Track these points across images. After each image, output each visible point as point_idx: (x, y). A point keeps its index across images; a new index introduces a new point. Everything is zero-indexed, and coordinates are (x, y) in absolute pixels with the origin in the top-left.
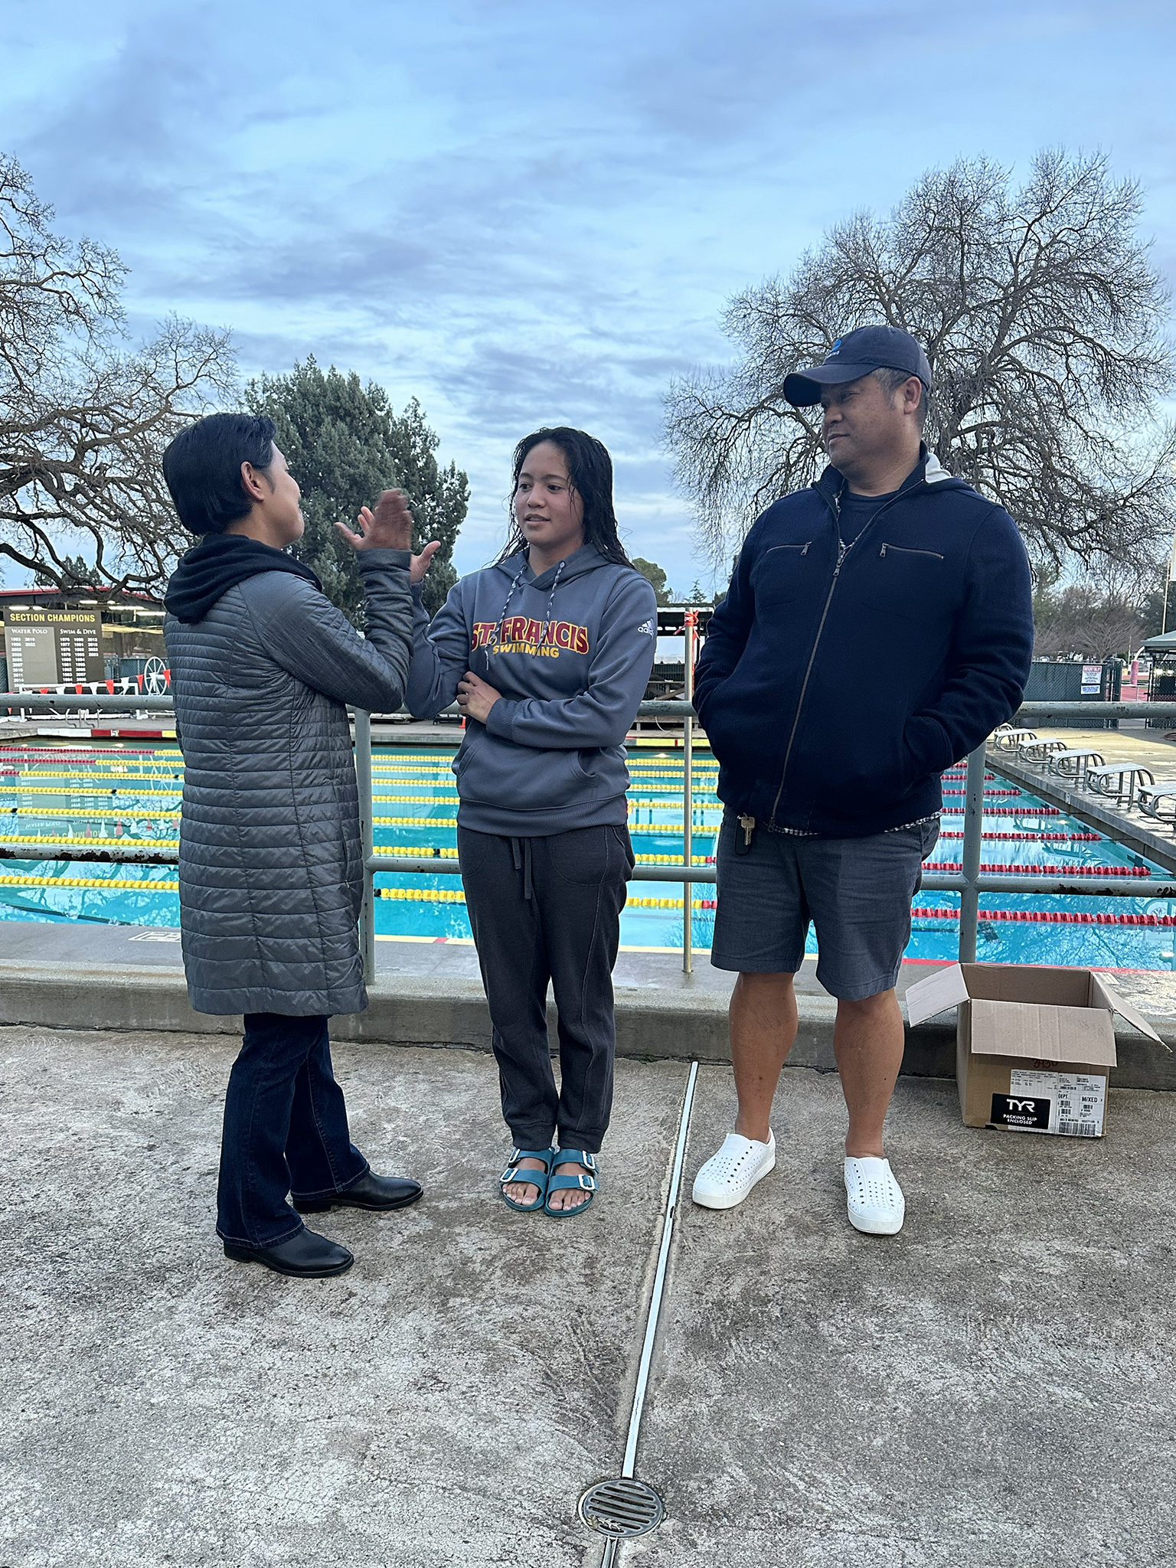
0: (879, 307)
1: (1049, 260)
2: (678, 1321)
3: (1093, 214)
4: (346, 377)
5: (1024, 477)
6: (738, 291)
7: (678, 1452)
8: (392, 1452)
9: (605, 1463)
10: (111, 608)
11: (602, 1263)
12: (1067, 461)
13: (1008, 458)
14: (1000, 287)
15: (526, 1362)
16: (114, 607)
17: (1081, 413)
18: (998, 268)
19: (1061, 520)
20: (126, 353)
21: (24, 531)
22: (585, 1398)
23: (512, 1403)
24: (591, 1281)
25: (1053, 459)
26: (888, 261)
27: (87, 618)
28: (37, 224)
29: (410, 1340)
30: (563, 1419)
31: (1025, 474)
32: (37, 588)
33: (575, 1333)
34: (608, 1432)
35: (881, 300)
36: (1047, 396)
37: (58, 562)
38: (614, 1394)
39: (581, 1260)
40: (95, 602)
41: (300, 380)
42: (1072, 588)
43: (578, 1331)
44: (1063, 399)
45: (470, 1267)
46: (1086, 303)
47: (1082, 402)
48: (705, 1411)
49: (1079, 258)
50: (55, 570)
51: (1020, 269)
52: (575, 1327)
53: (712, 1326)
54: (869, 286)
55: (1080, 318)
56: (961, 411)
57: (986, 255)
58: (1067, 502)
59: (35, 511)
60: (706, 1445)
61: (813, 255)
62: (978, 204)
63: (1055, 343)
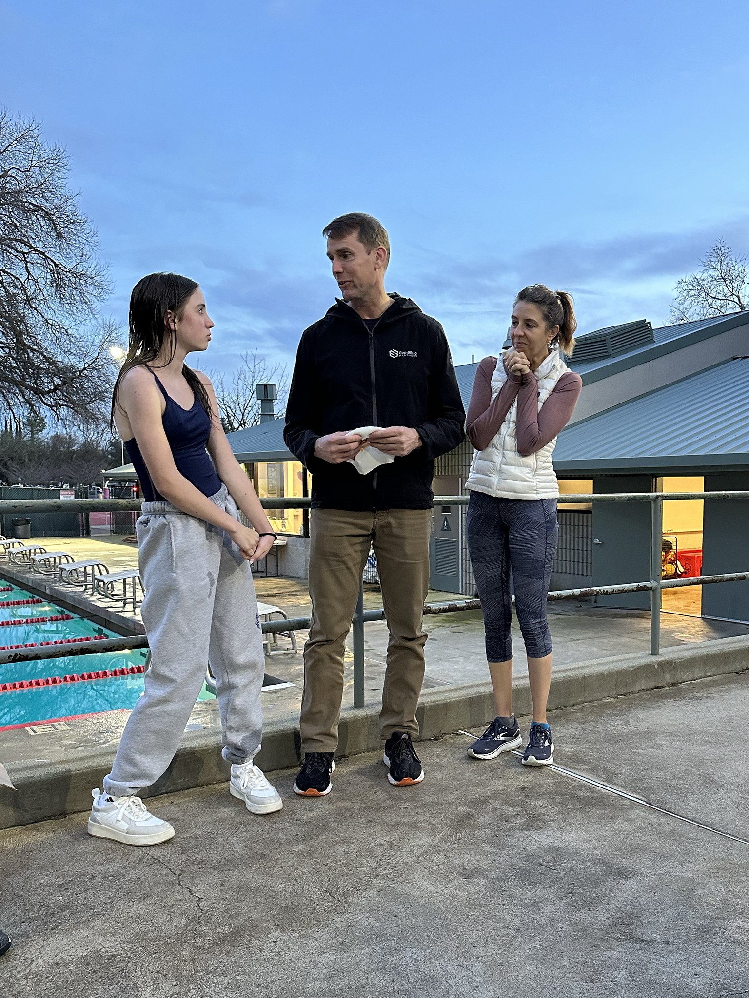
5: (2, 348)
12: (34, 339)
31: (3, 345)
36: (12, 289)
44: (26, 293)
58: (37, 370)
63: (15, 250)
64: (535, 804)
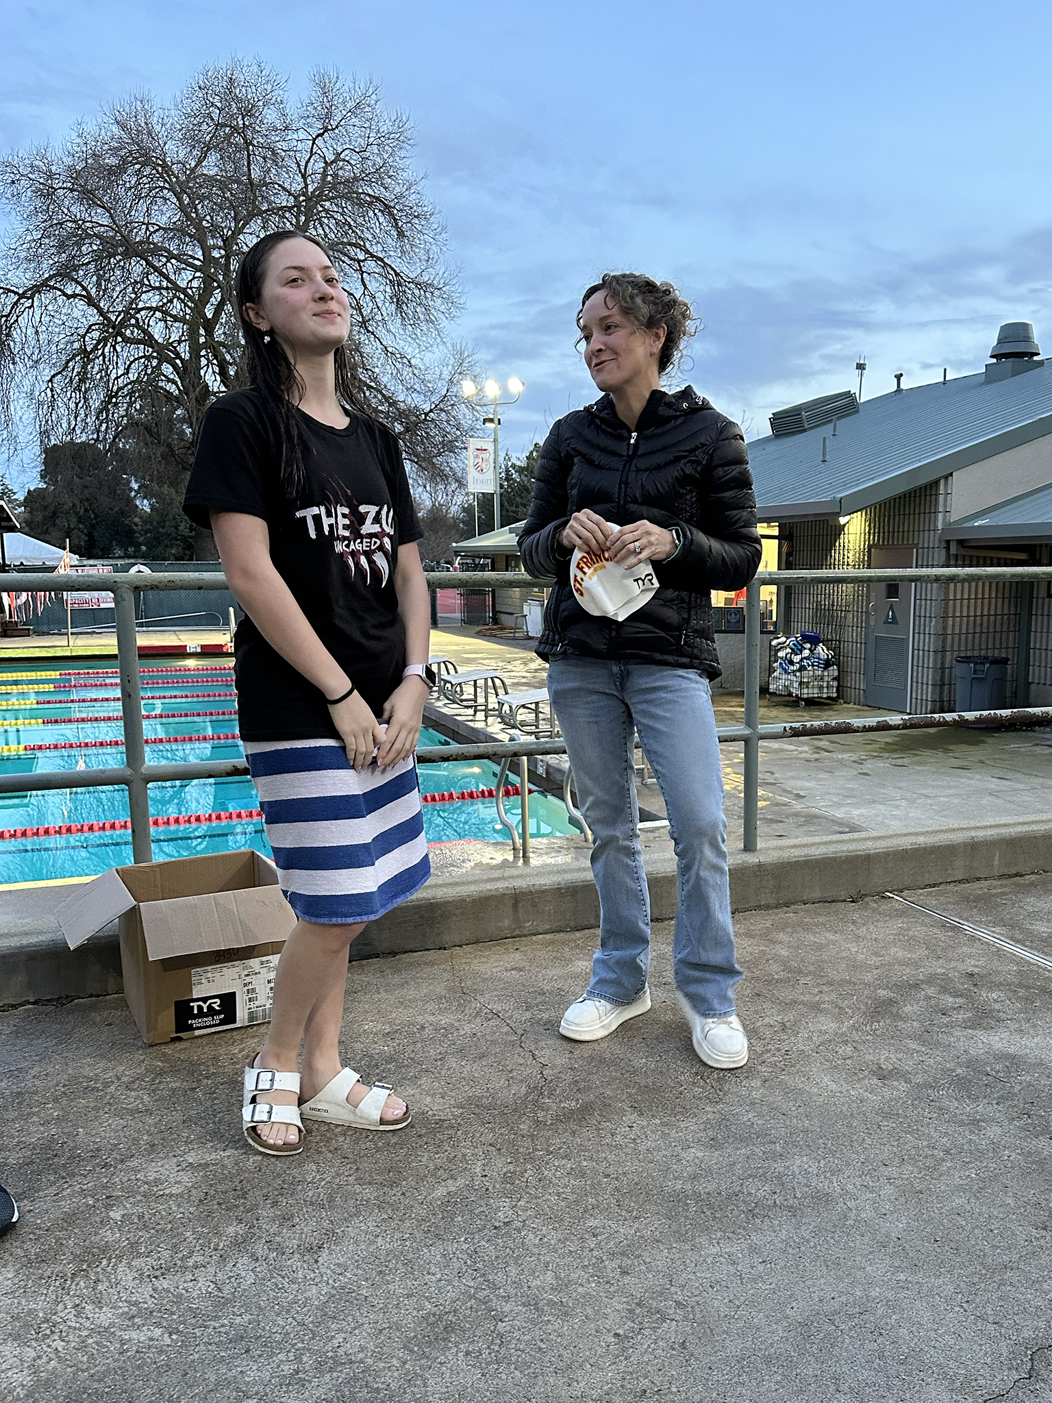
1: (335, 175)
3: (371, 140)
12: (371, 373)
18: (285, 175)
49: (363, 179)
51: (309, 180)
63: (349, 257)
64: (987, 997)
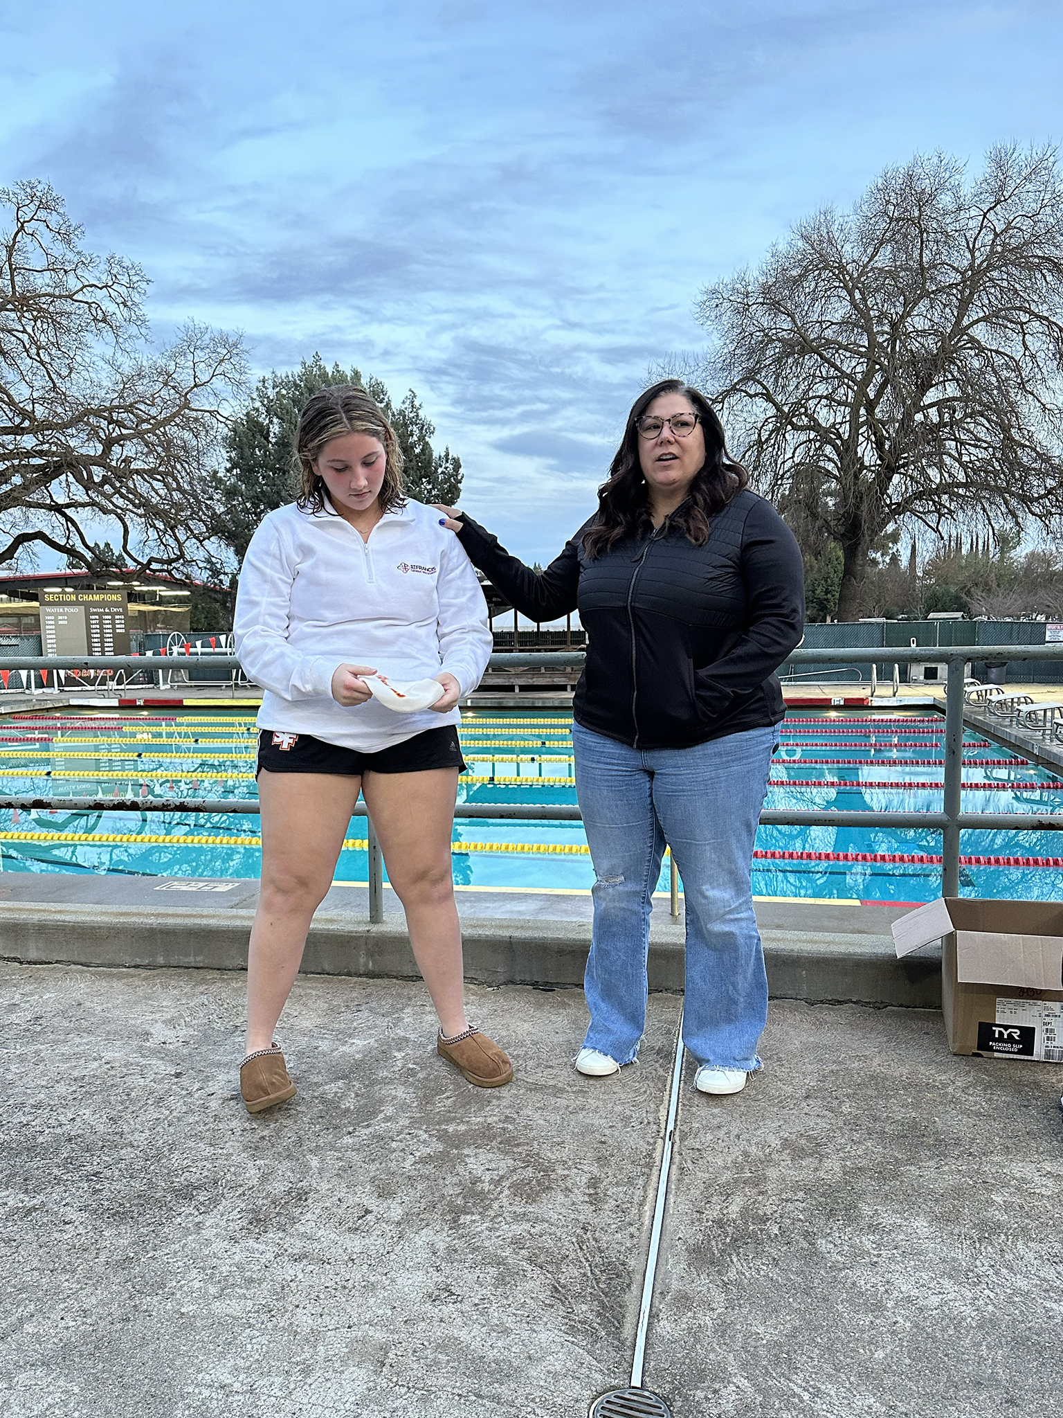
0: (844, 293)
1: (1004, 245)
2: (680, 1238)
3: (1045, 201)
4: (349, 374)
5: (985, 449)
6: (710, 283)
7: (684, 1363)
8: (410, 1360)
9: (614, 1373)
10: (136, 588)
11: (605, 1183)
12: (1026, 432)
13: (968, 431)
14: (957, 271)
15: (535, 1276)
16: (138, 587)
17: (1039, 387)
18: (956, 254)
19: (1022, 488)
20: (148, 357)
21: (57, 519)
22: (592, 1311)
23: (522, 1315)
24: (595, 1200)
25: (1013, 431)
26: (851, 252)
27: (114, 598)
28: (69, 242)
29: (424, 1255)
30: (572, 1331)
31: (985, 445)
32: (68, 571)
33: (581, 1249)
34: (616, 1343)
35: (845, 287)
36: (1005, 372)
37: (87, 547)
38: (621, 1306)
39: (584, 1180)
40: (121, 583)
41: (307, 376)
42: (1033, 554)
43: (584, 1247)
44: (1020, 374)
45: (479, 1187)
46: (1041, 283)
47: (1039, 377)
48: (710, 1323)
49: (1033, 243)
50: (85, 554)
51: (977, 254)
52: (581, 1243)
53: (713, 1243)
54: (834, 274)
55: (1035, 298)
56: (924, 388)
57: (945, 242)
58: (1027, 470)
59: (67, 501)
60: (712, 1356)
61: (780, 248)
62: (935, 196)
63: (1012, 322)
